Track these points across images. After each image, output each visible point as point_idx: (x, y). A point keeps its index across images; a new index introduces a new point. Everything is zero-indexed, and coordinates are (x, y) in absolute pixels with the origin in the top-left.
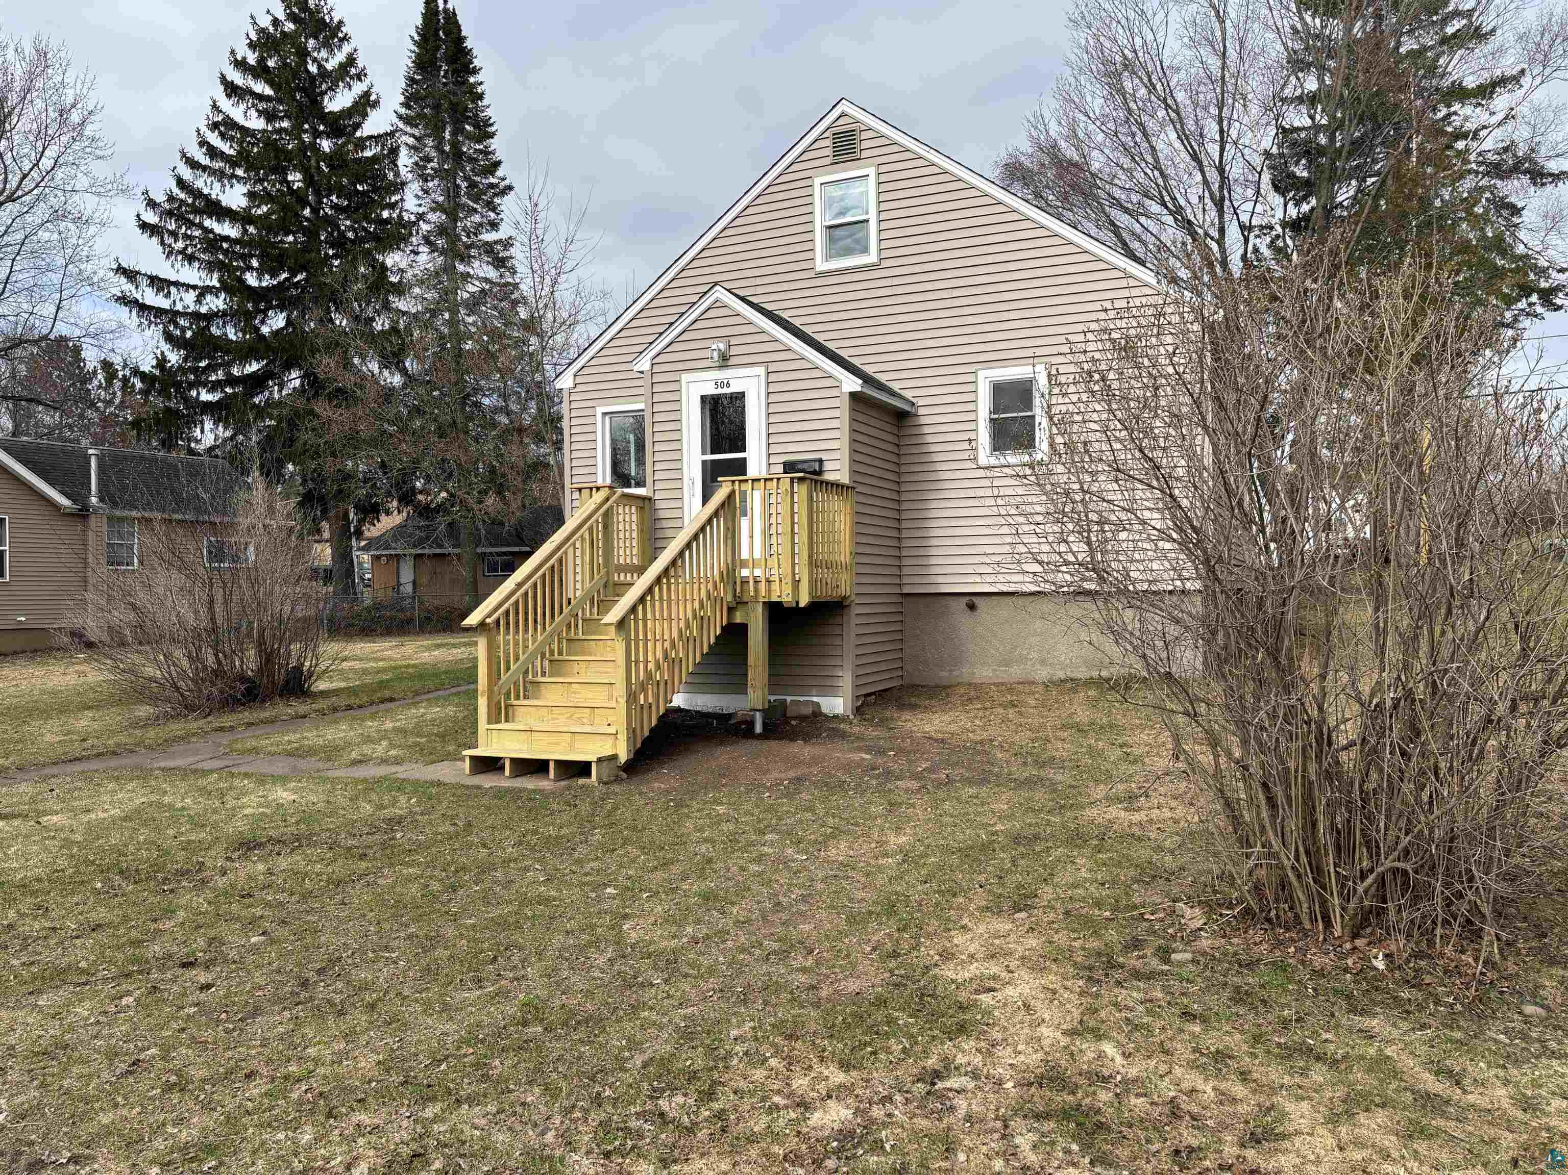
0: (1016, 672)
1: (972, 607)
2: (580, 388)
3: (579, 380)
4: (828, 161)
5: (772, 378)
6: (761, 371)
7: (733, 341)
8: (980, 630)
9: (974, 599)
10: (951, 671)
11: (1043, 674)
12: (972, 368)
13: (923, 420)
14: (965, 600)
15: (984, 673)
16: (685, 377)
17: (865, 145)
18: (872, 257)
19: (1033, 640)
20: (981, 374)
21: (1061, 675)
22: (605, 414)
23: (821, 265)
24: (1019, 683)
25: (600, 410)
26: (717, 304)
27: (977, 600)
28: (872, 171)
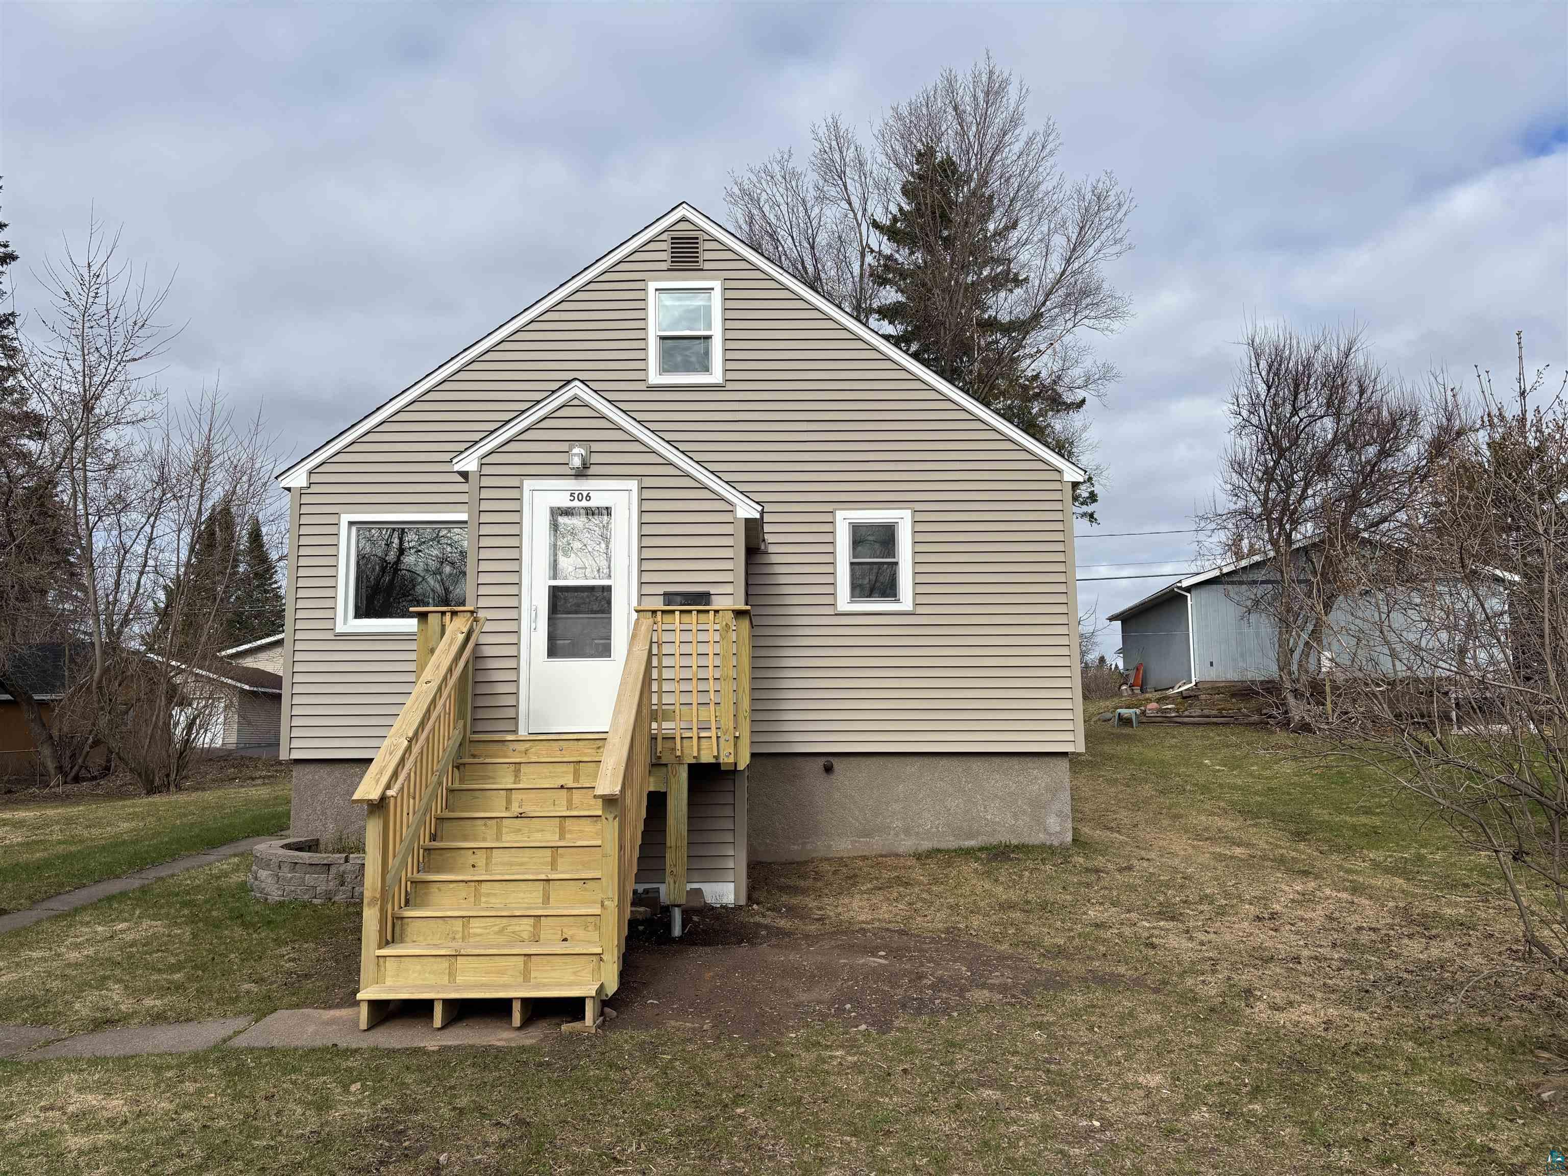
0: (877, 844)
1: (828, 769)
2: (314, 489)
3: (315, 478)
4: (664, 266)
5: (647, 494)
6: (633, 485)
7: (595, 447)
8: (837, 795)
9: (831, 759)
10: (805, 843)
11: (907, 844)
12: (829, 507)
13: (775, 559)
14: (822, 761)
15: (843, 846)
16: (528, 484)
17: (708, 255)
18: (716, 376)
19: (897, 807)
20: (840, 515)
21: (926, 845)
22: (351, 523)
23: (654, 378)
24: (885, 856)
25: (345, 518)
26: (576, 402)
27: (835, 761)
28: (717, 285)
